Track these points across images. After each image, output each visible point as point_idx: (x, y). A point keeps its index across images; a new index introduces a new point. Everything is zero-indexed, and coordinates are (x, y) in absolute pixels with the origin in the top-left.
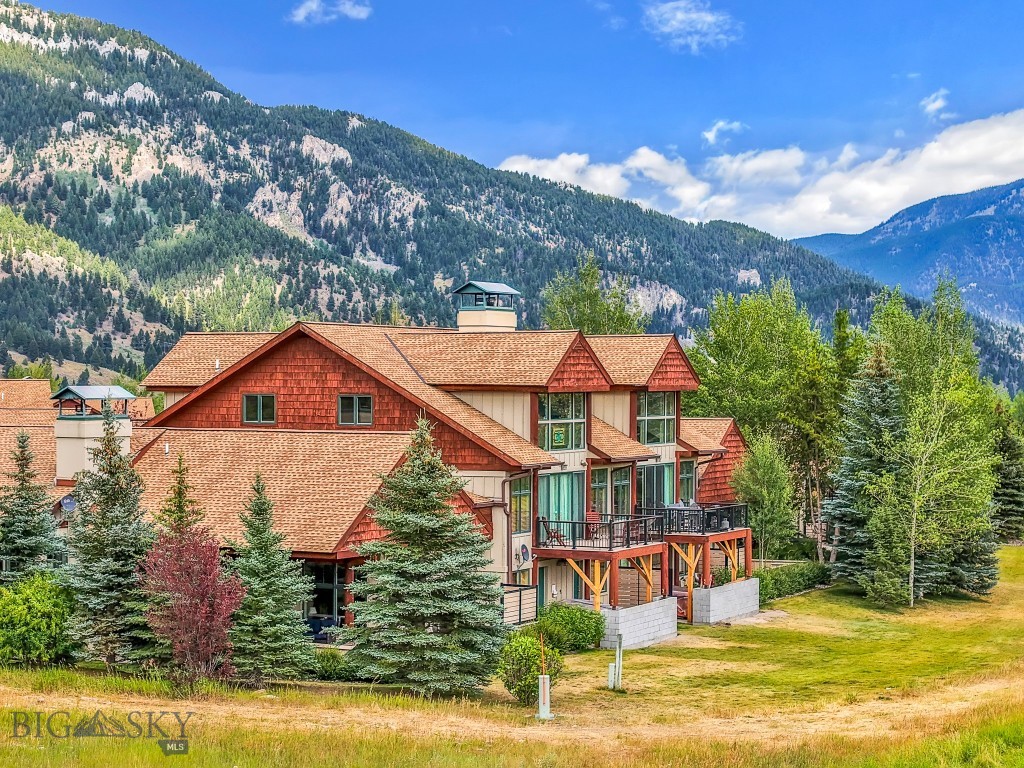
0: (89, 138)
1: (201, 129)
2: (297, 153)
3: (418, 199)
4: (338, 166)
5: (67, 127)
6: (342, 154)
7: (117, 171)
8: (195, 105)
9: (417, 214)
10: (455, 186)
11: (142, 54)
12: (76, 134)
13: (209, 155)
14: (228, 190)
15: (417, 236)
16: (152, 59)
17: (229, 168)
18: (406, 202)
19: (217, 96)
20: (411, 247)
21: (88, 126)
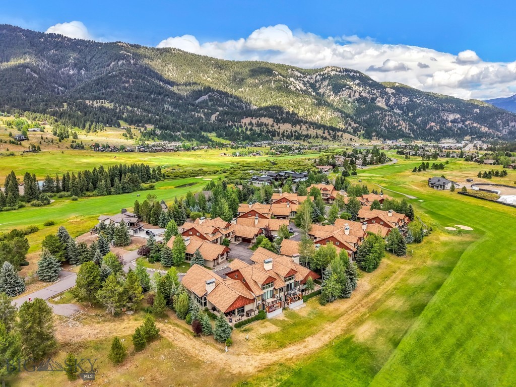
0: (347, 90)
1: (368, 88)
2: (385, 91)
3: (408, 99)
4: (392, 93)
5: (344, 89)
6: (394, 91)
7: (352, 96)
8: (367, 83)
9: (407, 101)
10: (416, 96)
11: (358, 74)
12: (345, 90)
13: (369, 92)
14: (372, 99)
15: (406, 106)
16: (360, 75)
17: (372, 95)
18: (405, 99)
19: (371, 81)
20: (405, 108)
21: (347, 88)
